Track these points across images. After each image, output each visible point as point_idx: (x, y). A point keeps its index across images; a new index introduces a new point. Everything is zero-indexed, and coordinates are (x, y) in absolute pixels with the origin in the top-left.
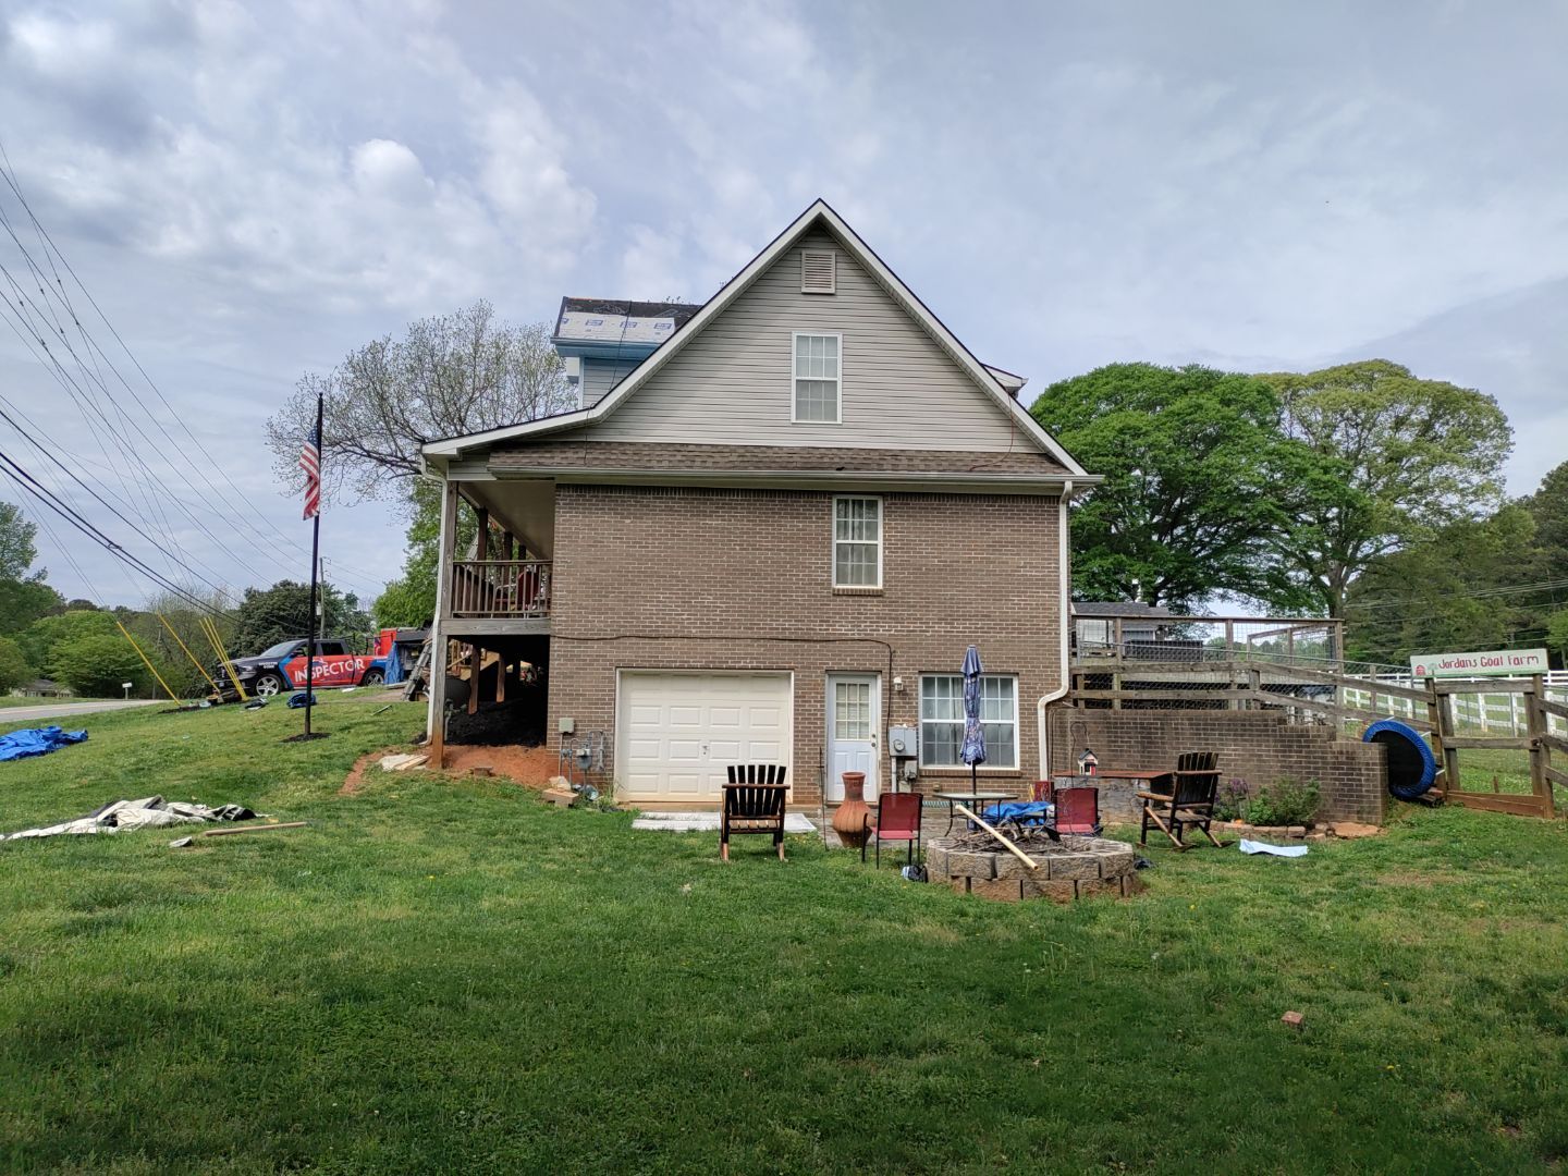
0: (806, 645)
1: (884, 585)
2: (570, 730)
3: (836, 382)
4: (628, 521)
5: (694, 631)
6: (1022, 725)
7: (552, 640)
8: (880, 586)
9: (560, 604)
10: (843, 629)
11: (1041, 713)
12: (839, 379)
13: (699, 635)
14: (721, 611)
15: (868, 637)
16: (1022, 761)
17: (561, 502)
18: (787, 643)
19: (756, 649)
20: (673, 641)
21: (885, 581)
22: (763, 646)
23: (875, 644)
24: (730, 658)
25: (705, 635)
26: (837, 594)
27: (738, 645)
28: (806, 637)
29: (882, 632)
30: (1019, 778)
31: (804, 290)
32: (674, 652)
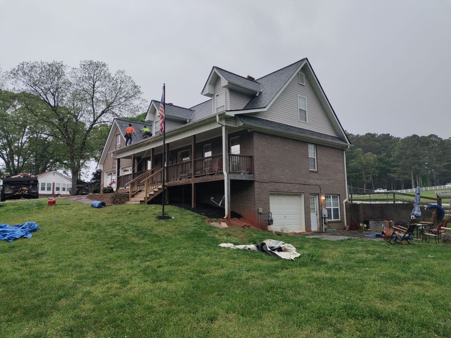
0: (306, 186)
1: (317, 170)
2: (262, 212)
3: (306, 111)
4: (270, 145)
5: (285, 181)
6: (340, 208)
7: (255, 182)
8: (316, 170)
9: (256, 170)
10: (311, 181)
11: (344, 205)
12: (307, 110)
13: (286, 182)
14: (290, 175)
15: (316, 184)
16: (341, 218)
17: (255, 137)
18: (302, 185)
19: (297, 186)
20: (281, 184)
21: (317, 169)
22: (298, 186)
23: (317, 186)
24: (293, 189)
25: (287, 182)
26: (311, 171)
27: (294, 185)
28: (306, 183)
29: (319, 183)
30: (341, 222)
31: (300, 83)
32: (281, 187)
